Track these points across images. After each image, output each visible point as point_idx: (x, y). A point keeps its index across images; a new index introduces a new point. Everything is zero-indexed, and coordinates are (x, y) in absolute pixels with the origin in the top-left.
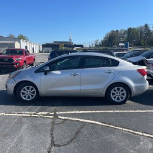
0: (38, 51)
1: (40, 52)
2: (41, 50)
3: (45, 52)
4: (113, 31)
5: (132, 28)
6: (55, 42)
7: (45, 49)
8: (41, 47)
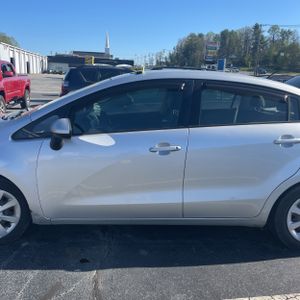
0: (39, 70)
1: (44, 72)
2: (46, 67)
3: (53, 73)
4: (192, 36)
5: (230, 30)
6: (75, 52)
7: (55, 66)
8: (46, 61)
